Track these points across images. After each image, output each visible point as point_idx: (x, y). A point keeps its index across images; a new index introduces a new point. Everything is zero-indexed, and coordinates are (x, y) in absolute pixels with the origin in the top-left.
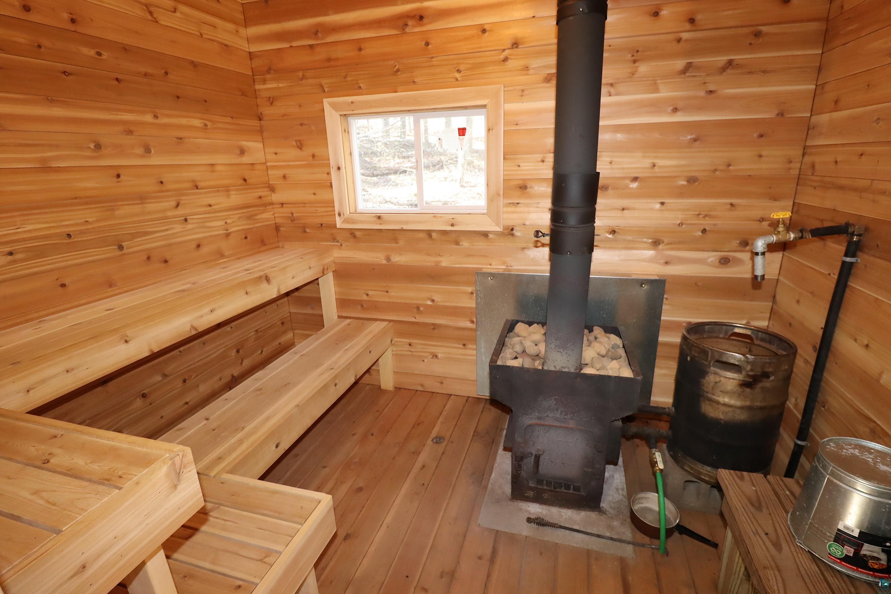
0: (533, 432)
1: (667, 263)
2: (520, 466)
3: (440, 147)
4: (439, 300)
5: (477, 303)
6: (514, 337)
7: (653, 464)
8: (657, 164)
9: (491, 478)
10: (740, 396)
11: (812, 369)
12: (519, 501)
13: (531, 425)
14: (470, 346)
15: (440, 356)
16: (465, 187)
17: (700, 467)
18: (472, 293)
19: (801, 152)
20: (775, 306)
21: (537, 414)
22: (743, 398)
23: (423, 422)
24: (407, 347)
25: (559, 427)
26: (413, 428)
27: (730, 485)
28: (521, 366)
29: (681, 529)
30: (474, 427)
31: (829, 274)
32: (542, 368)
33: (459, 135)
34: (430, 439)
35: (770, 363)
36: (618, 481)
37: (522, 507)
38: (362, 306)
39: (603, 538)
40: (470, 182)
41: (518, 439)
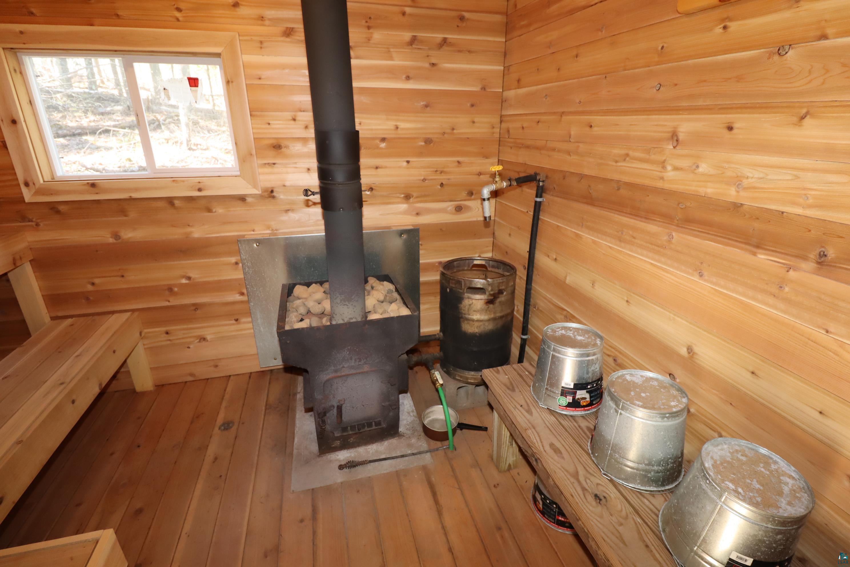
0: (332, 385)
1: (417, 214)
2: (324, 422)
3: (166, 99)
4: (196, 276)
5: (245, 274)
6: (294, 301)
7: (434, 382)
8: (400, 127)
9: (295, 444)
10: (486, 311)
11: (525, 283)
12: (327, 454)
13: (328, 380)
14: (243, 320)
15: (209, 337)
16: (194, 150)
17: (467, 374)
18: (237, 263)
19: (499, 120)
20: (495, 241)
21: (333, 368)
22: (488, 312)
23: (202, 414)
24: (165, 337)
25: (356, 374)
26: (192, 422)
27: (492, 379)
28: (308, 326)
29: (461, 426)
30: (265, 401)
31: (527, 212)
32: (331, 323)
33: (190, 86)
34: (216, 429)
35: (502, 282)
36: (408, 406)
37: (331, 459)
38: (87, 299)
39: (406, 456)
40: (200, 145)
41: (318, 396)
